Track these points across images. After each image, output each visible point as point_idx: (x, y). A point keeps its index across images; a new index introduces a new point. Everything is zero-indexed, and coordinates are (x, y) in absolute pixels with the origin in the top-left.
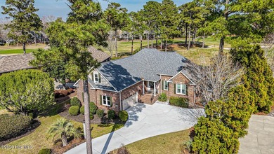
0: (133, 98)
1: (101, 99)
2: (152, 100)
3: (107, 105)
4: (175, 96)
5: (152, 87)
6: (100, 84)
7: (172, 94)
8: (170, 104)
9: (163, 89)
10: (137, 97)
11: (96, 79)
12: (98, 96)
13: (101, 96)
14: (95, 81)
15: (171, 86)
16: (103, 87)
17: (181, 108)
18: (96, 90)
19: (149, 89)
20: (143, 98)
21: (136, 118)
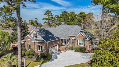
0: (55, 48)
1: (37, 47)
2: (65, 50)
3: (40, 51)
4: (78, 47)
5: (65, 43)
6: (37, 39)
7: (76, 46)
8: (75, 51)
9: (71, 44)
10: (57, 48)
11: (35, 37)
12: (36, 46)
13: (37, 46)
14: (34, 38)
15: (76, 41)
16: (39, 40)
17: (81, 53)
18: (35, 42)
19: (64, 44)
20: (60, 48)
21: (56, 58)
